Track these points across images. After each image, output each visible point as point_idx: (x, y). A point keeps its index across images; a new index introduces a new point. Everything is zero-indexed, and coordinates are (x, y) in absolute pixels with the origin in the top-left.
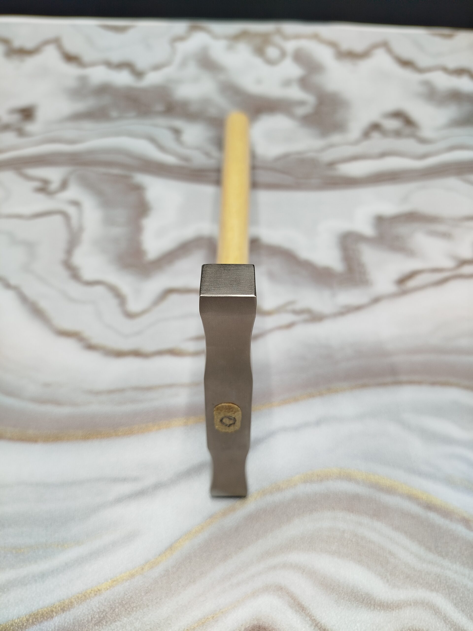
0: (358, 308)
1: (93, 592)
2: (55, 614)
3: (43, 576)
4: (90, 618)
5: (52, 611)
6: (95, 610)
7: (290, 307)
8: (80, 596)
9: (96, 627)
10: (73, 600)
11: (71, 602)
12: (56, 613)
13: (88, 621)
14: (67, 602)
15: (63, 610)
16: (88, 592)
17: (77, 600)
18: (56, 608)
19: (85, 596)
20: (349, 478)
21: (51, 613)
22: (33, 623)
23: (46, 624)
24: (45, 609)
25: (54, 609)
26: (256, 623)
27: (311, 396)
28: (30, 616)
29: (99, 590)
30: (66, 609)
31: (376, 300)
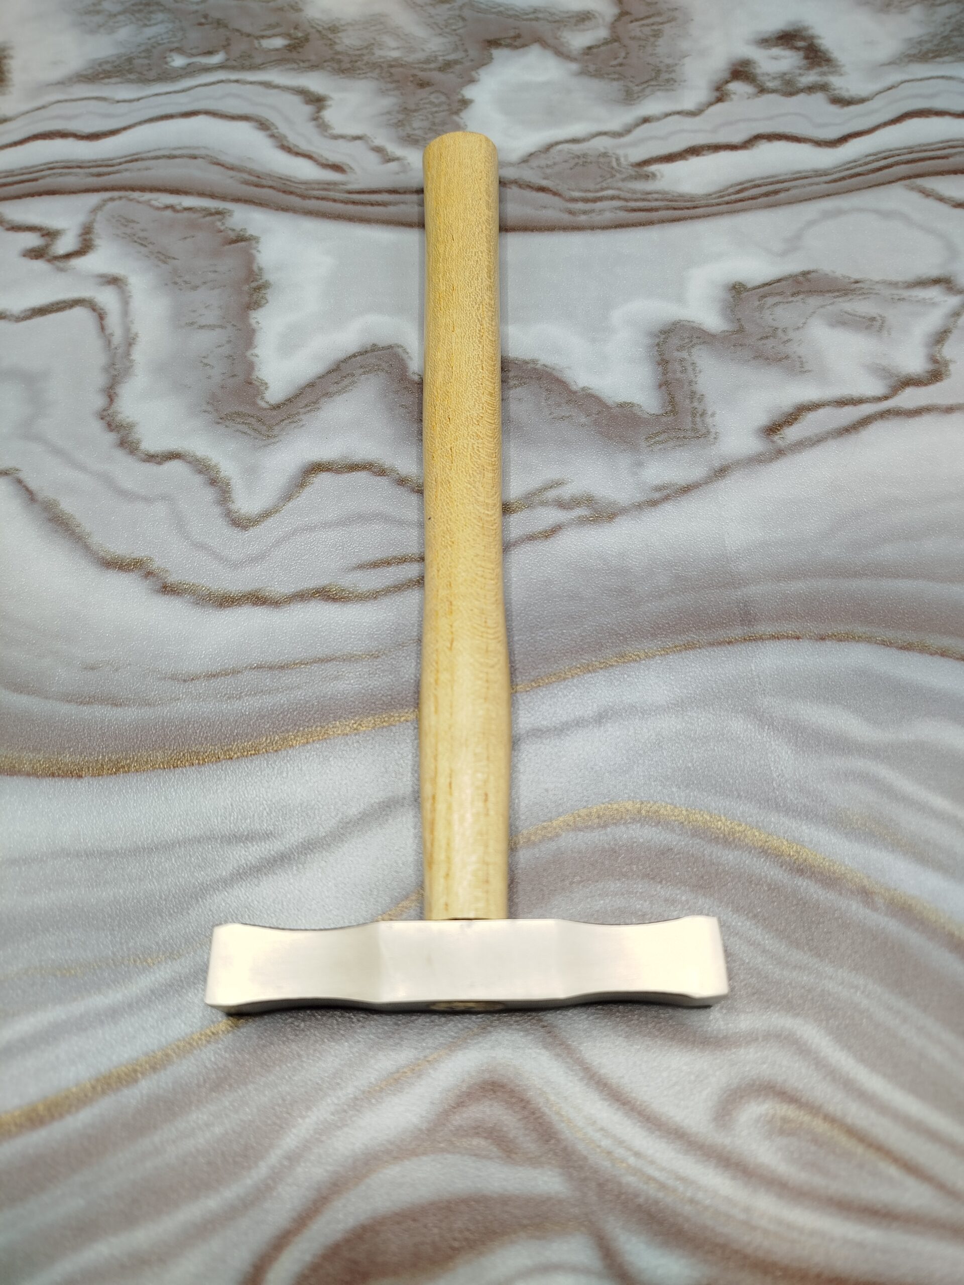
0: (686, 490)
1: (203, 1037)
2: (139, 1075)
3: (113, 1014)
4: (201, 1079)
5: (135, 1071)
6: (209, 1066)
7: (551, 494)
8: (181, 1044)
9: (214, 1094)
10: (170, 1052)
11: (167, 1055)
12: (142, 1074)
13: (199, 1086)
14: (159, 1054)
15: (154, 1069)
16: (195, 1037)
17: (177, 1050)
18: (141, 1066)
19: (190, 1044)
20: (655, 819)
21: (133, 1075)
22: (104, 1092)
23: (126, 1092)
24: (124, 1069)
25: (138, 1068)
26: (487, 1076)
27: (589, 669)
28: (98, 1080)
29: (213, 1033)
30: (158, 1066)
31: (721, 472)
